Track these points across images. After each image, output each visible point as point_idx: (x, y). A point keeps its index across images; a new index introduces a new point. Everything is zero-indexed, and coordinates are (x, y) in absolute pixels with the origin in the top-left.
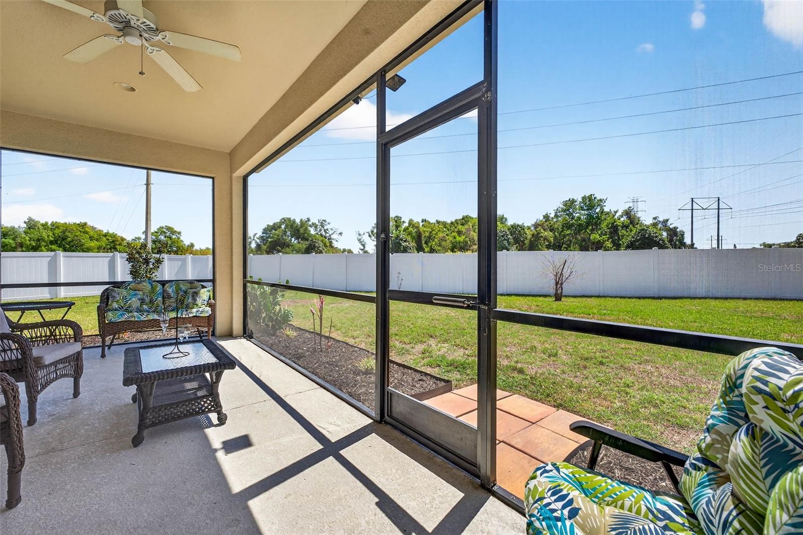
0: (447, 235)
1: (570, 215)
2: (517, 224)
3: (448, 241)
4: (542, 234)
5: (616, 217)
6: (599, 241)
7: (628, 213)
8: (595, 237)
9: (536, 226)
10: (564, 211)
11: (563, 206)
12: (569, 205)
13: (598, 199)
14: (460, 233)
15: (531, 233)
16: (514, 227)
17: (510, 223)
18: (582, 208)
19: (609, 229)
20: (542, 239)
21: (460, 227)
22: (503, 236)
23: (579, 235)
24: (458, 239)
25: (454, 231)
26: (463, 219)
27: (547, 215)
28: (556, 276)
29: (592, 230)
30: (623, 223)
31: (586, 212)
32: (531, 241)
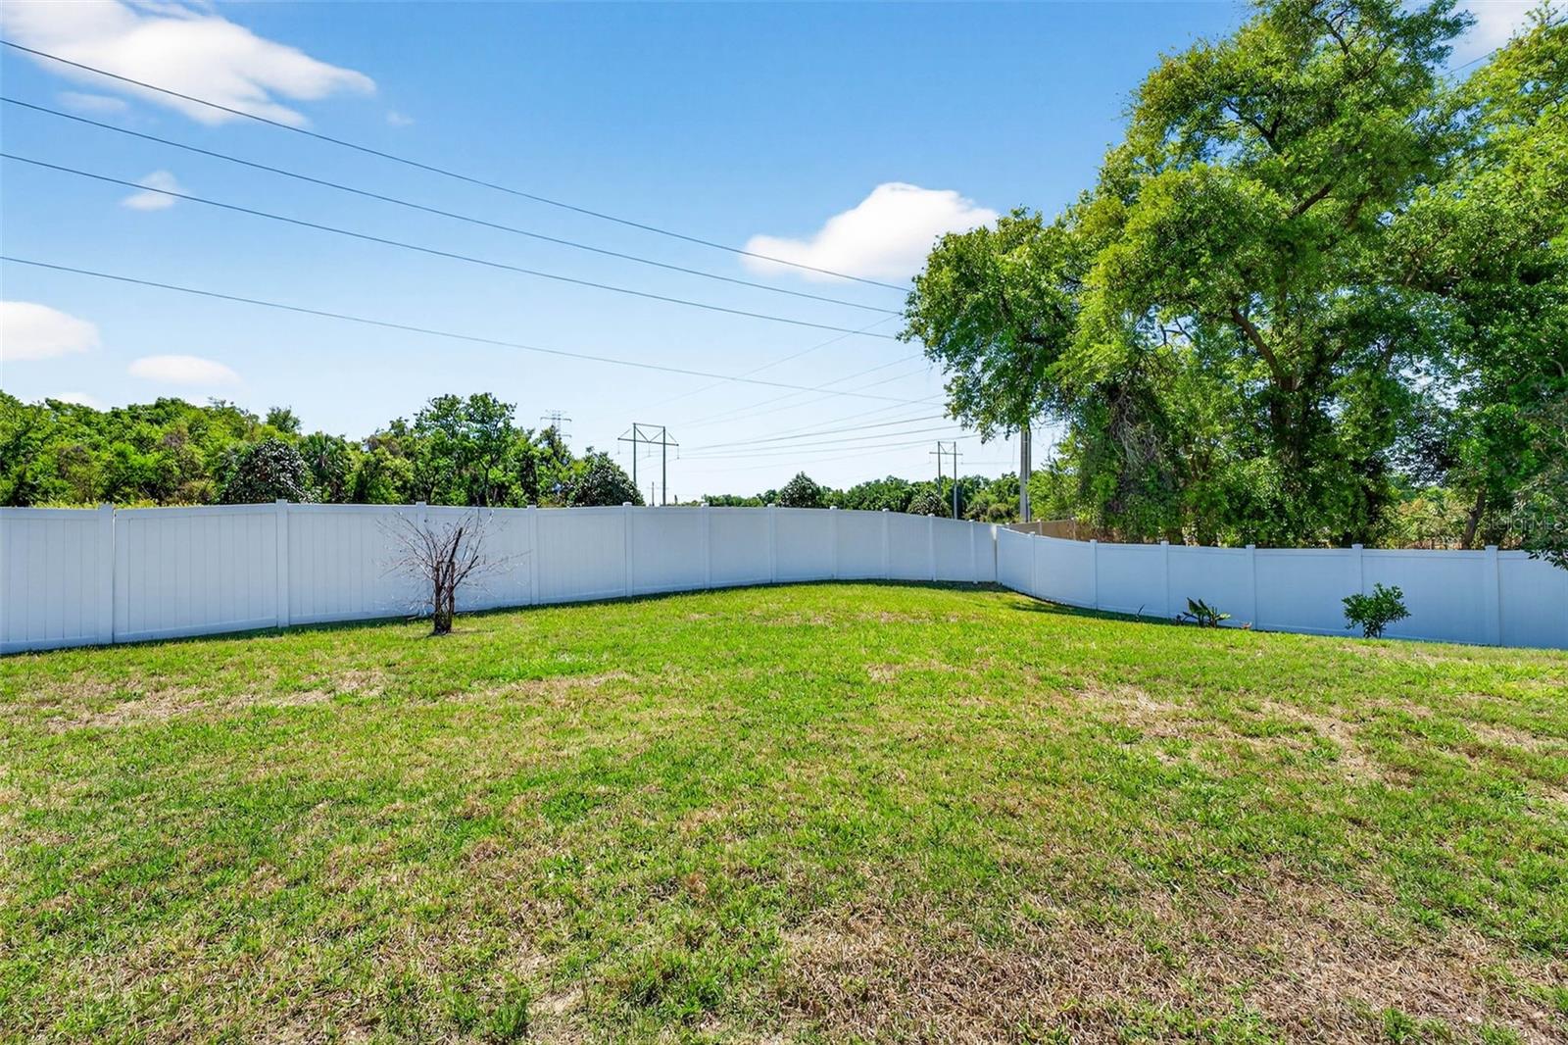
0: (96, 447)
1: (448, 427)
2: (325, 435)
3: (98, 466)
4: (388, 463)
5: (531, 441)
6: (503, 483)
7: (550, 436)
8: (496, 474)
9: (374, 444)
10: (436, 418)
11: (433, 409)
12: (446, 408)
13: (501, 403)
14: (142, 443)
15: (362, 458)
16: (318, 443)
17: (306, 431)
18: (471, 418)
19: (518, 461)
20: (388, 473)
21: (144, 429)
22: (277, 459)
23: (467, 470)
24: (136, 459)
25: (120, 437)
26: (157, 406)
27: (399, 421)
28: (438, 570)
29: (493, 462)
30: (542, 454)
31: (479, 426)
32: (360, 475)
